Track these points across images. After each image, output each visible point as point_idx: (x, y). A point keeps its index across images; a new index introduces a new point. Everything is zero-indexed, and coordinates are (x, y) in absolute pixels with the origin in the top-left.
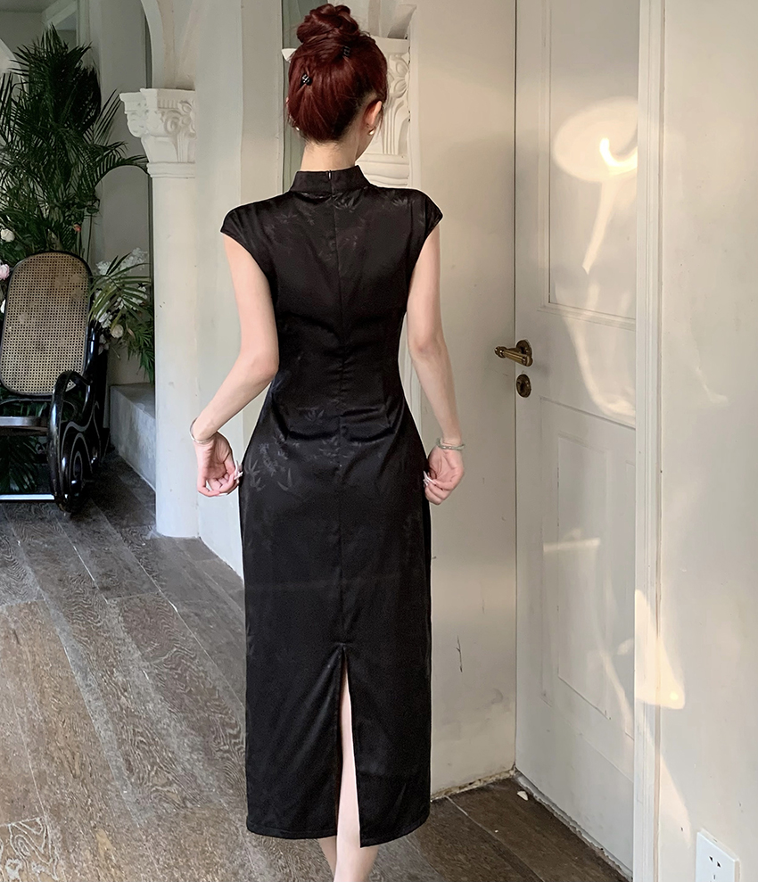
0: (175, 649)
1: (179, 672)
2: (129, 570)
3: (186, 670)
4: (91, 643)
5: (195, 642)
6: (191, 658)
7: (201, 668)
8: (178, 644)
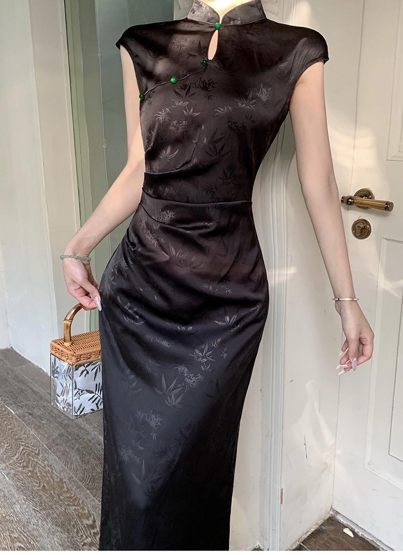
0: (22, 448)
1: (30, 469)
3: (35, 466)
5: (35, 438)
6: (36, 454)
7: (46, 462)
8: (23, 442)
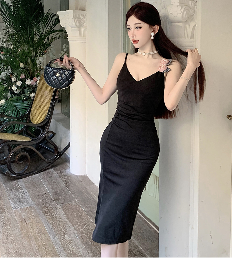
0: (85, 226)
2: (63, 190)
3: (90, 234)
4: (55, 223)
5: (92, 222)
6: (91, 229)
8: (86, 223)
